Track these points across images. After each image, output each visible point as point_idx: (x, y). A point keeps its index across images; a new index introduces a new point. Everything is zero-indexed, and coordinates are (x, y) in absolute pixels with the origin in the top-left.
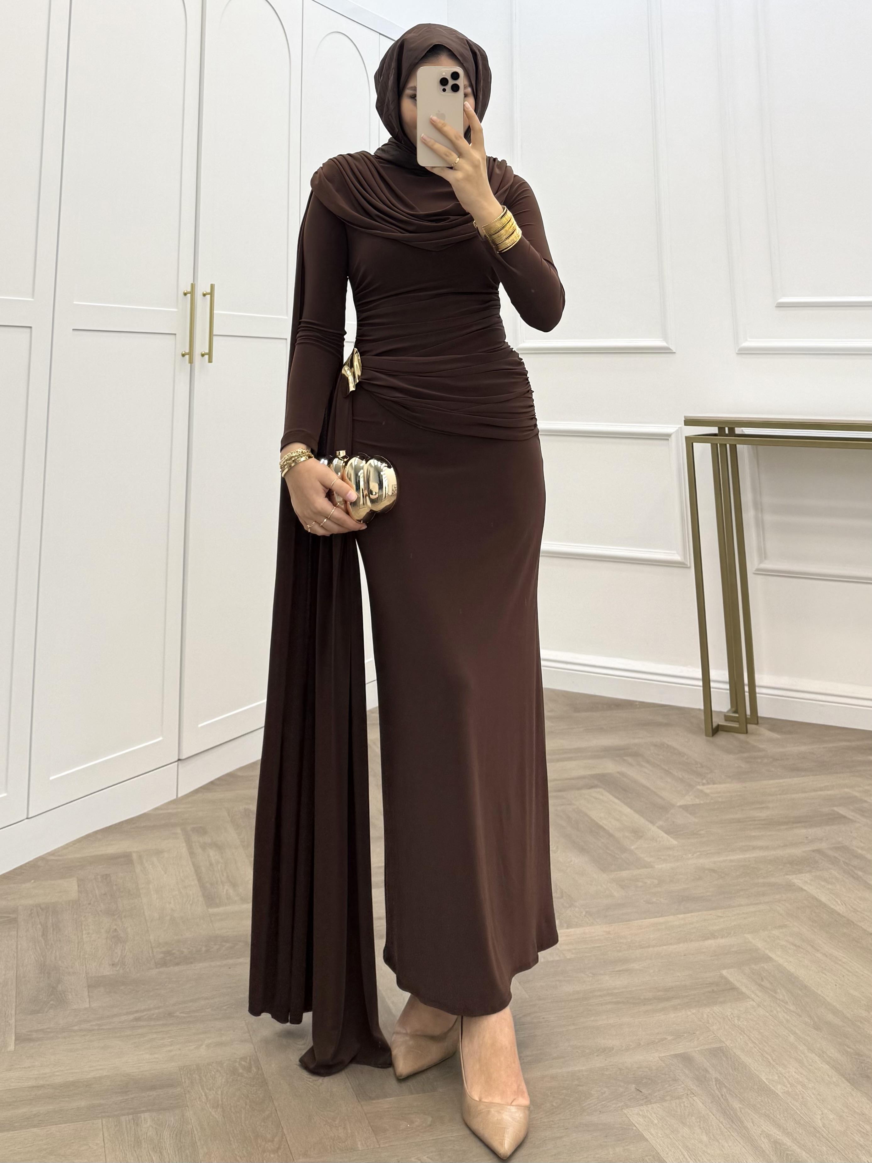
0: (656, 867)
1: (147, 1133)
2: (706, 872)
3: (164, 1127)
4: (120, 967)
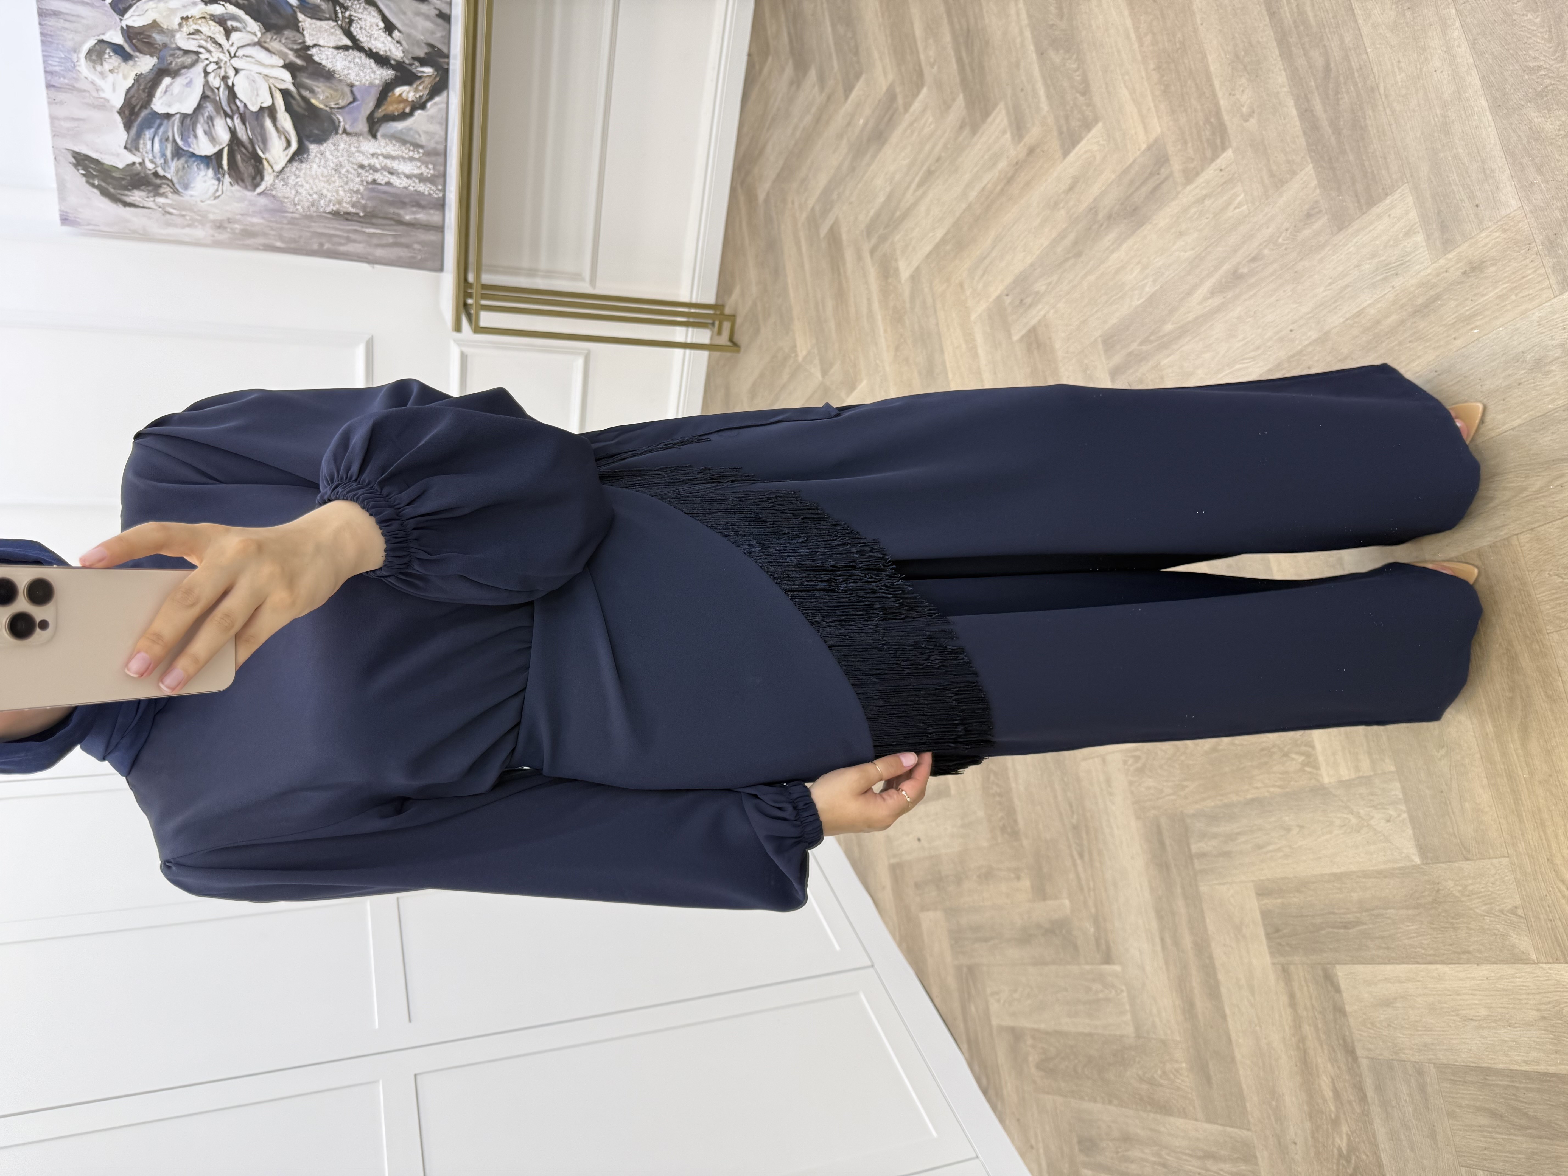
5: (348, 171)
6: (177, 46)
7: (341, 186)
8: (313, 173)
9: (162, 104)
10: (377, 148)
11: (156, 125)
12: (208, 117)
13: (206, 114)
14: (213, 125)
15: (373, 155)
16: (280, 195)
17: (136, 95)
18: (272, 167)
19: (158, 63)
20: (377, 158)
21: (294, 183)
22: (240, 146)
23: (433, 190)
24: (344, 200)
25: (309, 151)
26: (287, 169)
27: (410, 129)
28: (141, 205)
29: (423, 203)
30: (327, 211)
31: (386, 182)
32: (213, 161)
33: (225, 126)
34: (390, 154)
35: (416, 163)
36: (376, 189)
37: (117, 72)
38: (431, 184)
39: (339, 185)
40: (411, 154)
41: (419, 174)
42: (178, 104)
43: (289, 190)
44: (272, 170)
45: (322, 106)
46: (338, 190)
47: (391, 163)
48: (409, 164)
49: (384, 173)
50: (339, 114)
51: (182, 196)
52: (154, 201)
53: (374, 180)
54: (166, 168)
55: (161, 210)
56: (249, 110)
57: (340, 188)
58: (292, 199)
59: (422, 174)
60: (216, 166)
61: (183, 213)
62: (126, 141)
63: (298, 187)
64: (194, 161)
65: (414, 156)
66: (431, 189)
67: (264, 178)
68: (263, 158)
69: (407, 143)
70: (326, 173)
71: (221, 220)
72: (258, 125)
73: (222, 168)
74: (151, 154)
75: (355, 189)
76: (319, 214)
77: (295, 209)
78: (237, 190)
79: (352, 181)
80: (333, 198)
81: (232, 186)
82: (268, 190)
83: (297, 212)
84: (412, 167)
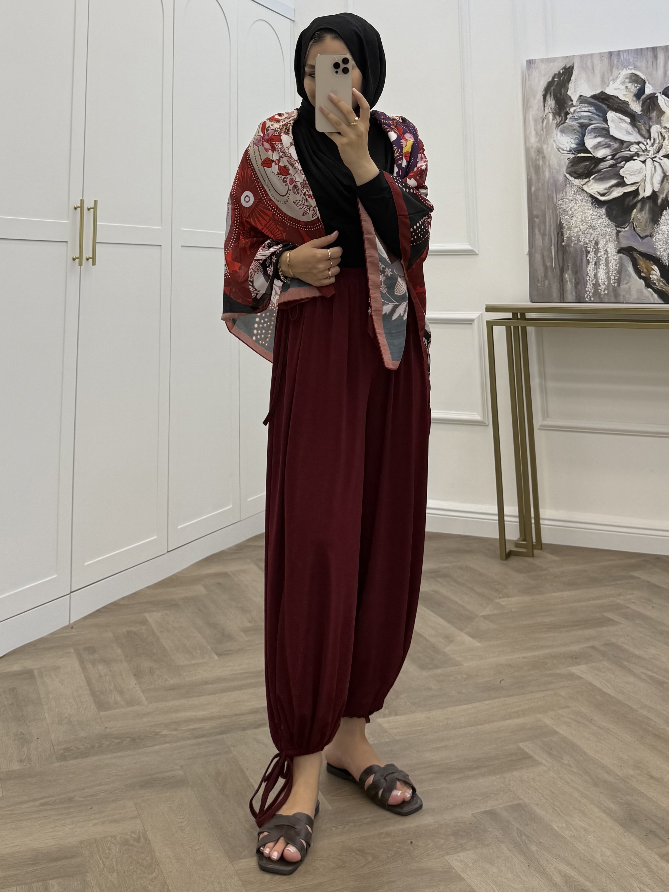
0: (463, 664)
5: (591, 234)
6: (652, 126)
7: (580, 229)
8: (586, 211)
9: (612, 116)
10: (611, 254)
11: (598, 113)
12: (609, 144)
13: (611, 143)
14: (605, 148)
15: (606, 250)
16: (567, 189)
17: (615, 102)
18: (584, 184)
19: (639, 115)
20: (605, 254)
21: (577, 198)
22: (595, 164)
23: (589, 294)
24: (571, 232)
25: (600, 208)
26: (585, 194)
27: (630, 277)
28: (545, 105)
29: (579, 287)
30: (561, 220)
31: (589, 259)
32: (582, 147)
33: (606, 154)
34: (610, 263)
35: (606, 281)
36: (582, 253)
37: (626, 91)
38: (593, 292)
39: (581, 228)
40: (612, 278)
41: (599, 283)
42: (615, 126)
43: (571, 195)
44: (583, 184)
45: (633, 216)
46: (577, 228)
47: (603, 263)
48: (605, 276)
49: (595, 259)
50: (629, 228)
51: (555, 129)
52: (550, 112)
53: (589, 252)
54: (572, 119)
55: (545, 116)
56: (620, 170)
57: (579, 229)
58: (566, 197)
59: (600, 286)
60: (579, 149)
61: (544, 130)
62: (585, 96)
63: (574, 201)
64: (579, 136)
65: (611, 280)
66: (590, 292)
67: (577, 179)
68: (590, 178)
69: (619, 275)
70: (587, 220)
71: (543, 152)
72: (612, 175)
73: (578, 153)
74: (579, 111)
75: (580, 239)
76: (559, 215)
77: (559, 199)
78: (565, 162)
79: (585, 237)
80: (571, 224)
81: (567, 159)
82: (569, 182)
83: (558, 201)
84: (603, 278)
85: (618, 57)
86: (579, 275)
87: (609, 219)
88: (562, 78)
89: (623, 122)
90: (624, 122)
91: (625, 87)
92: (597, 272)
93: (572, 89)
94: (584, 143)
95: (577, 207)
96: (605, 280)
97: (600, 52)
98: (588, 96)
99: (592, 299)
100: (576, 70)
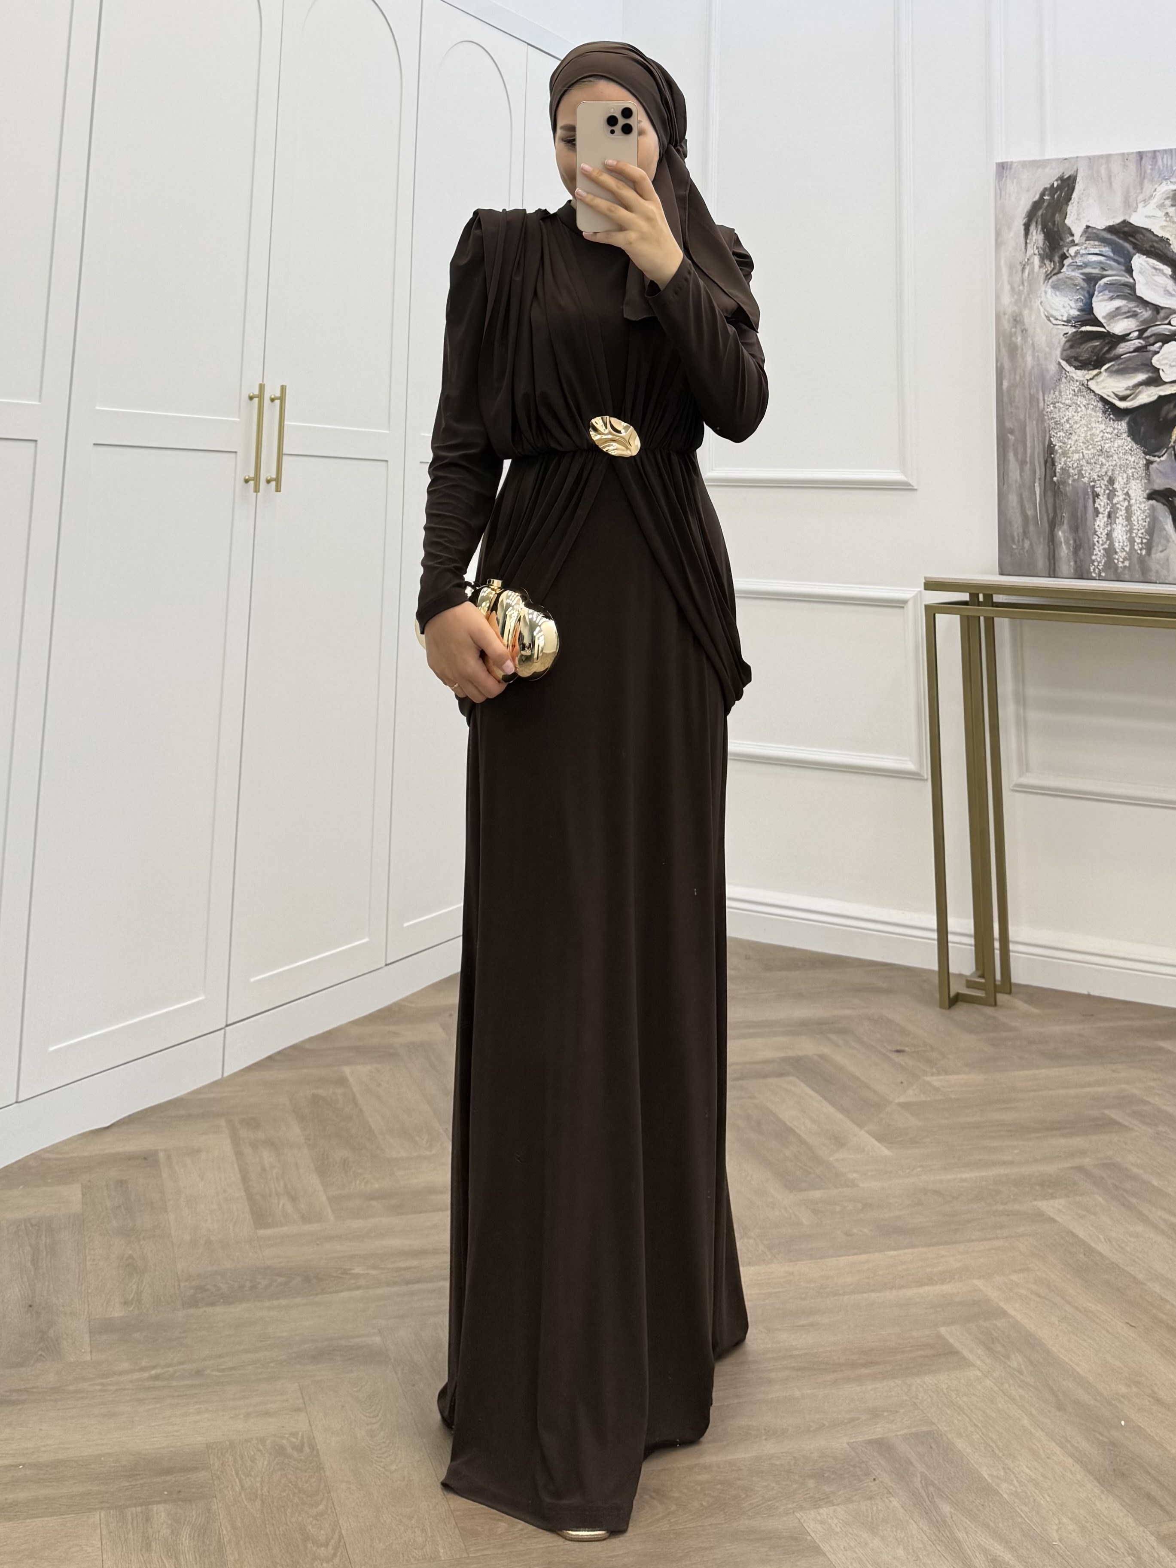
0: (861, 1185)
1: (159, 1532)
2: (929, 1194)
3: (182, 1523)
4: (134, 1307)
5: (1102, 465)
7: (1083, 456)
8: (1093, 425)
9: (1141, 264)
10: (1136, 500)
11: (1116, 258)
12: (1135, 311)
13: (1137, 309)
14: (1128, 317)
15: (1127, 494)
16: (1062, 386)
17: (1145, 239)
18: (1091, 379)
20: (1125, 499)
21: (1079, 403)
22: (1110, 345)
23: (1098, 565)
24: (1069, 460)
25: (1118, 421)
26: (1093, 396)
27: (1168, 541)
28: (1028, 241)
29: (1081, 553)
30: (1052, 439)
31: (1097, 508)
32: (1087, 315)
33: (1129, 329)
34: (1133, 515)
35: (1127, 545)
36: (1087, 497)
37: (1166, 221)
38: (1105, 563)
39: (1084, 454)
40: (1138, 540)
41: (1115, 549)
42: (1145, 281)
43: (1069, 397)
44: (1088, 379)
45: (1173, 437)
46: (1079, 453)
47: (1122, 516)
48: (1125, 537)
49: (1109, 507)
50: (1167, 457)
51: (1044, 283)
52: (1035, 254)
53: (1098, 495)
54: (1073, 267)
55: (1026, 260)
56: (1153, 356)
57: (1081, 454)
58: (1060, 400)
59: (1116, 553)
60: (1083, 319)
61: (1026, 284)
62: (1094, 228)
63: (1074, 407)
64: (1084, 296)
65: (1136, 544)
66: (1099, 562)
67: (1079, 369)
68: (1100, 369)
69: (1149, 536)
70: (1096, 440)
71: (1024, 322)
72: (1138, 365)
73: (1082, 326)
74: (1084, 252)
75: (1083, 472)
76: (1047, 430)
77: (1049, 403)
78: (1059, 340)
79: (1092, 470)
80: (1069, 446)
81: (1063, 335)
82: (1065, 374)
83: (1046, 406)
84: (1121, 541)
85: (1152, 162)
86: (1081, 533)
87: (1133, 439)
88: (1056, 196)
89: (1160, 274)
90: (1162, 275)
91: (1164, 214)
92: (1111, 530)
93: (1072, 215)
94: (1092, 309)
95: (1080, 419)
96: (1125, 544)
97: (1122, 151)
98: (1100, 228)
99: (1103, 574)
100: (1081, 181)
